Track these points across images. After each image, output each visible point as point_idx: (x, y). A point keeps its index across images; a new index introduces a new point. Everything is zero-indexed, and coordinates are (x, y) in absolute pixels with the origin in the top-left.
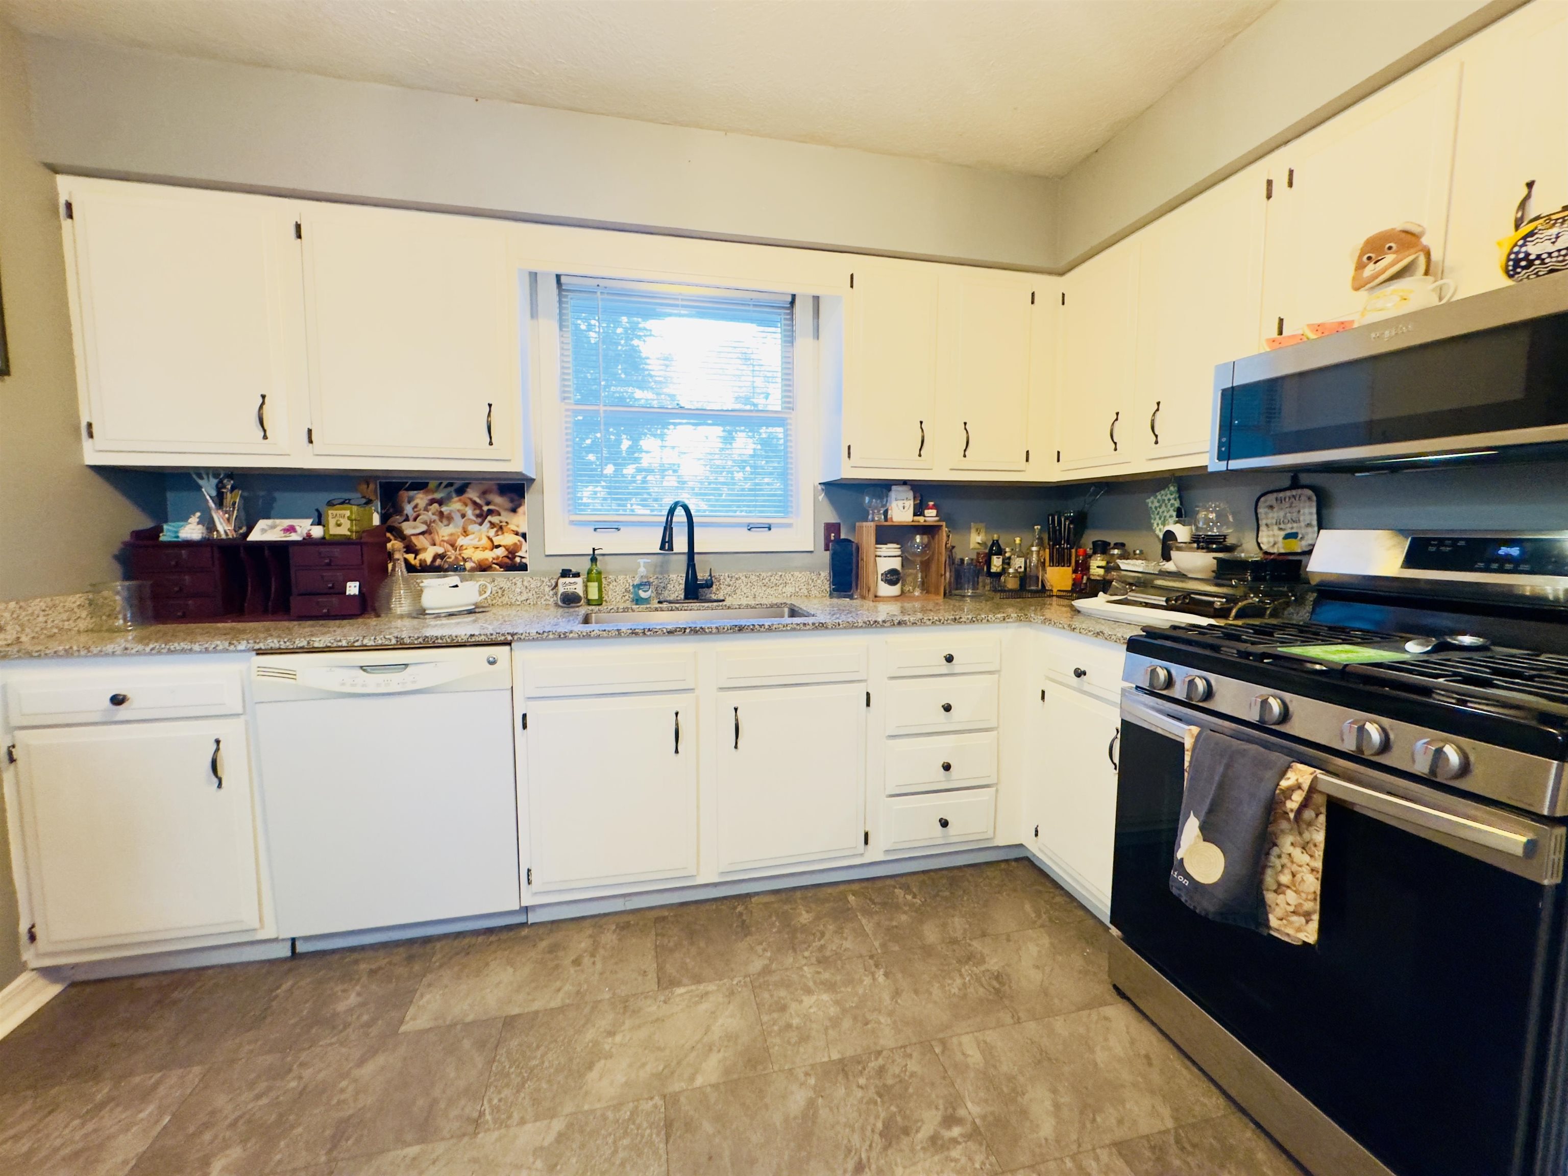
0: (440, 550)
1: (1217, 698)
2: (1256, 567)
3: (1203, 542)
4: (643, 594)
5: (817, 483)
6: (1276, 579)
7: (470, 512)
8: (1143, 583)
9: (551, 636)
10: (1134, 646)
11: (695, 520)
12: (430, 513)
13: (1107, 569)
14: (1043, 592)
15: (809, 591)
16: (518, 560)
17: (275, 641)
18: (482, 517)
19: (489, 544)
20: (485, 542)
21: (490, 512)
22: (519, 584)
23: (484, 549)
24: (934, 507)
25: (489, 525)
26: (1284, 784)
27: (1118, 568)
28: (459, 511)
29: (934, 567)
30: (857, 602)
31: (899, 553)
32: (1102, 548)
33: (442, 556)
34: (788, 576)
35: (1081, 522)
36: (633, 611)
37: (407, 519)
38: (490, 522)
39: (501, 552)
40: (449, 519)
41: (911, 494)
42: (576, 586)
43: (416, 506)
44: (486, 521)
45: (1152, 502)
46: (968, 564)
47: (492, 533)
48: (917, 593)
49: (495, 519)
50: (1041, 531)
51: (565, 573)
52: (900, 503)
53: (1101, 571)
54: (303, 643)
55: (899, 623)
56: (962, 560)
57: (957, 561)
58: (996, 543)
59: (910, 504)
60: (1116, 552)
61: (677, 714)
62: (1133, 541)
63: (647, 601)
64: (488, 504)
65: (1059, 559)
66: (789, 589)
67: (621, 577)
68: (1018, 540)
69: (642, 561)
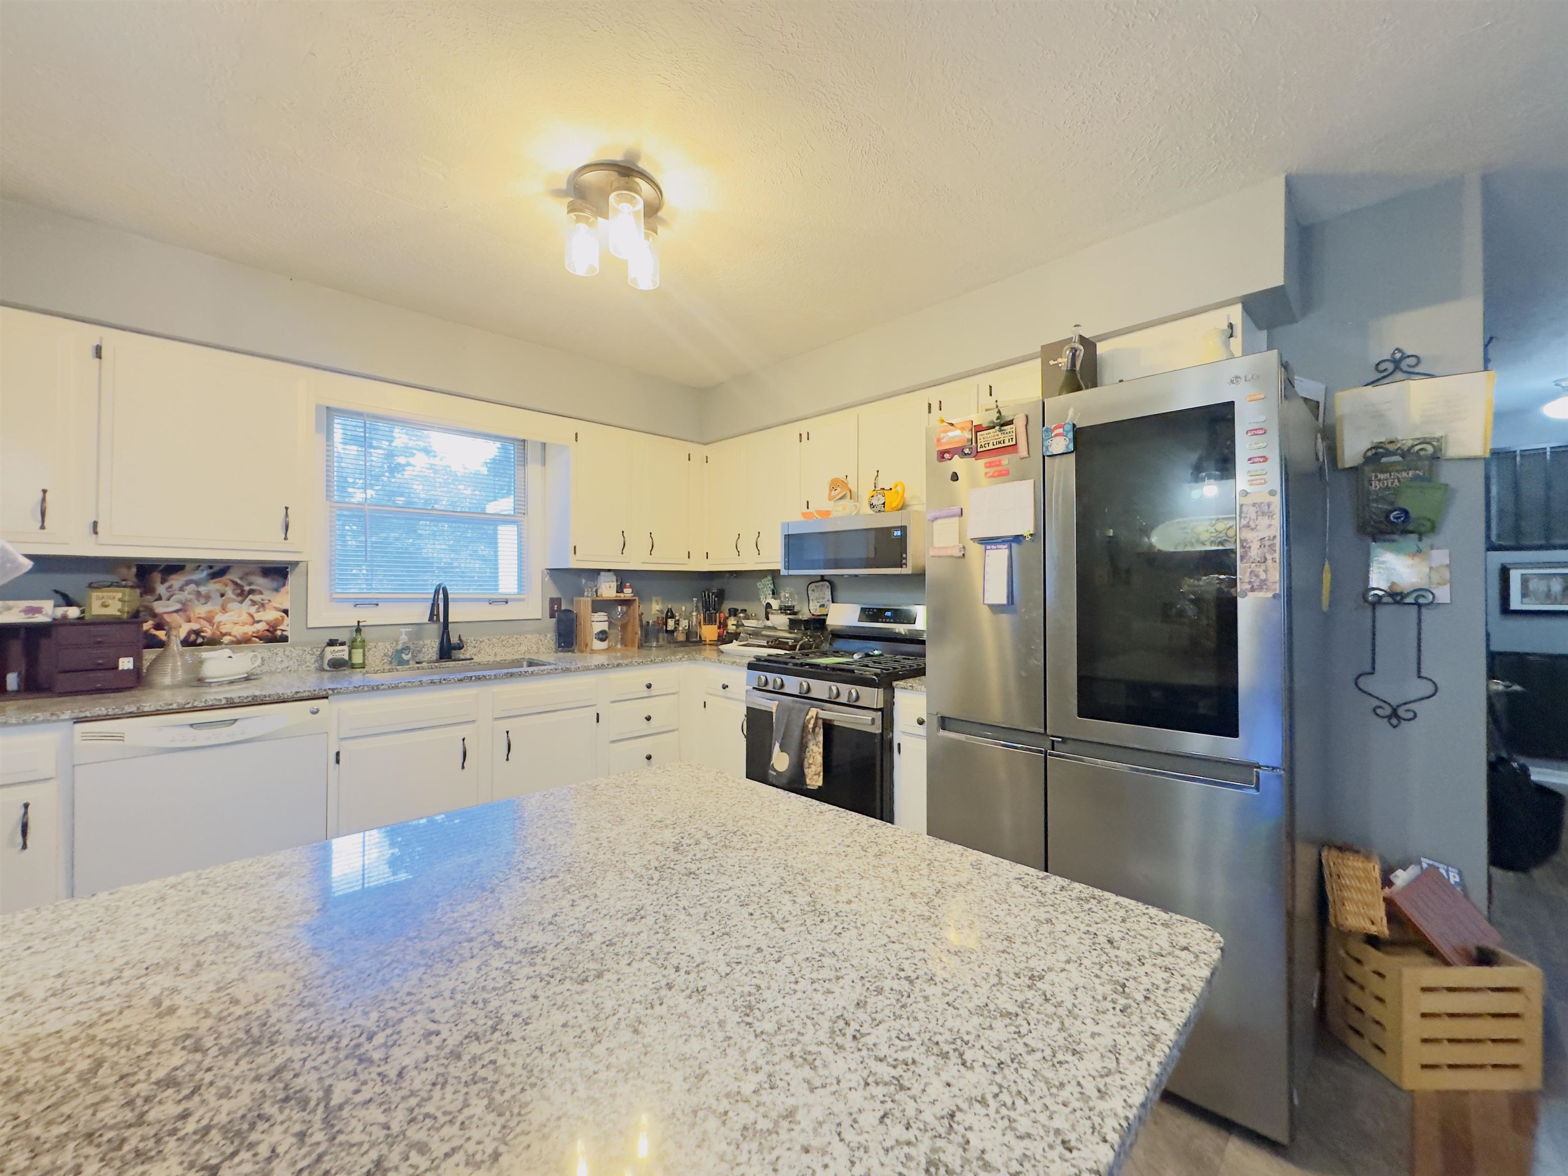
0: (195, 626)
1: (786, 686)
2: (807, 622)
3: (785, 610)
4: (405, 657)
5: (544, 568)
6: (816, 629)
7: (230, 593)
8: (755, 634)
9: (366, 689)
10: (751, 666)
11: (450, 596)
12: (186, 593)
13: (737, 626)
14: (700, 642)
15: (538, 649)
16: (279, 633)
17: (103, 709)
18: (243, 594)
19: (250, 620)
20: (245, 617)
21: (251, 592)
22: (281, 654)
23: (244, 624)
24: (630, 587)
25: (250, 603)
26: (808, 717)
27: (743, 625)
28: (218, 590)
29: (630, 628)
30: (577, 655)
31: (606, 618)
32: (734, 612)
33: (197, 633)
34: (522, 638)
35: (721, 595)
36: (397, 670)
37: (160, 598)
38: (251, 600)
39: (261, 627)
40: (208, 598)
41: (614, 578)
42: (341, 652)
43: (170, 587)
44: (247, 599)
45: (760, 585)
46: (653, 625)
47: (253, 610)
48: (619, 646)
49: (257, 598)
50: (697, 601)
51: (332, 643)
52: (608, 585)
53: (734, 627)
54: (133, 709)
55: (618, 665)
56: (648, 623)
57: (644, 623)
58: (670, 610)
59: (614, 585)
60: (742, 615)
61: (464, 740)
62: (751, 608)
63: (407, 662)
64: (250, 584)
65: (710, 620)
66: (523, 648)
67: (380, 644)
68: (684, 608)
69: (403, 630)
